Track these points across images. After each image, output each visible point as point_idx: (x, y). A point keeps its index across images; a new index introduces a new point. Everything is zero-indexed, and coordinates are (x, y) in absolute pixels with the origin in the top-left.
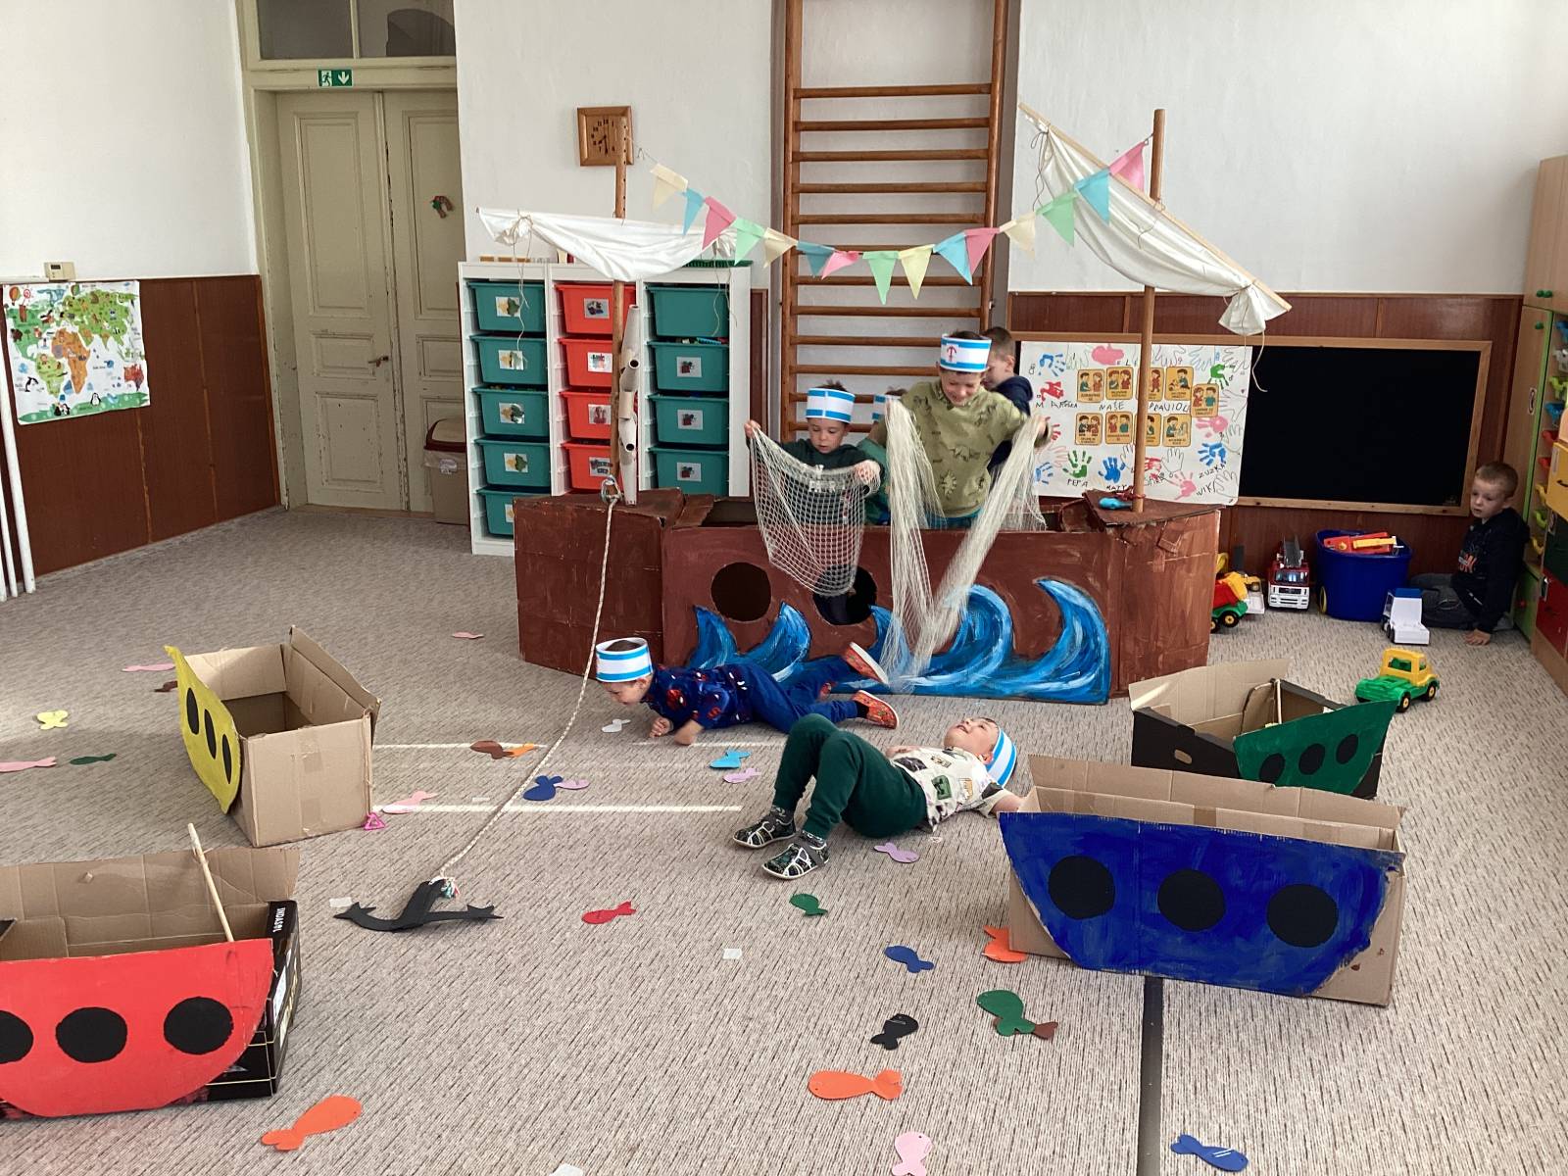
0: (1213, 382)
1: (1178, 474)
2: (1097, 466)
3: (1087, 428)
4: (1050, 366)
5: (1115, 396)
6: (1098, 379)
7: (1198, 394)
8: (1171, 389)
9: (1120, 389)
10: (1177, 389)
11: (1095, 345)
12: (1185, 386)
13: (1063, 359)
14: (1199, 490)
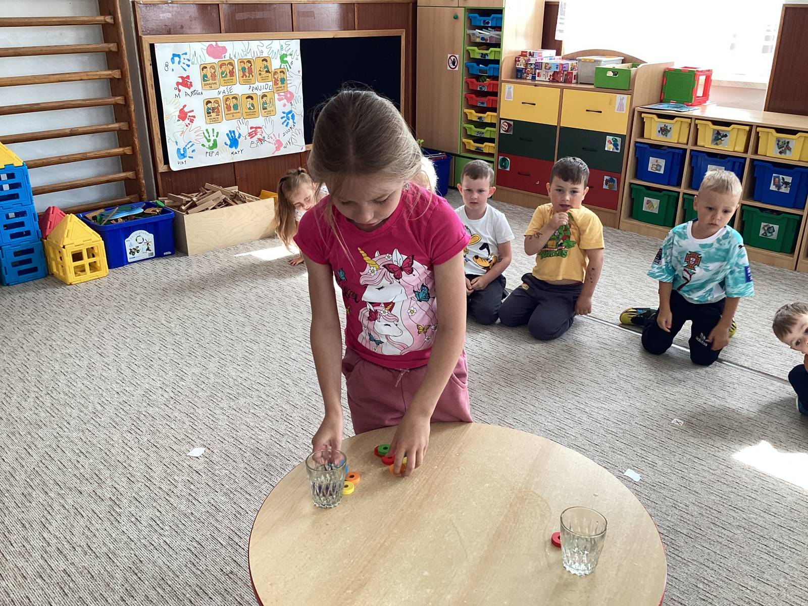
0: (282, 67)
1: (272, 135)
2: (223, 139)
3: (212, 110)
4: (179, 63)
5: (226, 83)
6: (213, 71)
7: (276, 76)
8: (260, 74)
9: (228, 77)
10: (263, 73)
11: (207, 44)
12: (268, 71)
13: (186, 57)
14: (284, 145)
